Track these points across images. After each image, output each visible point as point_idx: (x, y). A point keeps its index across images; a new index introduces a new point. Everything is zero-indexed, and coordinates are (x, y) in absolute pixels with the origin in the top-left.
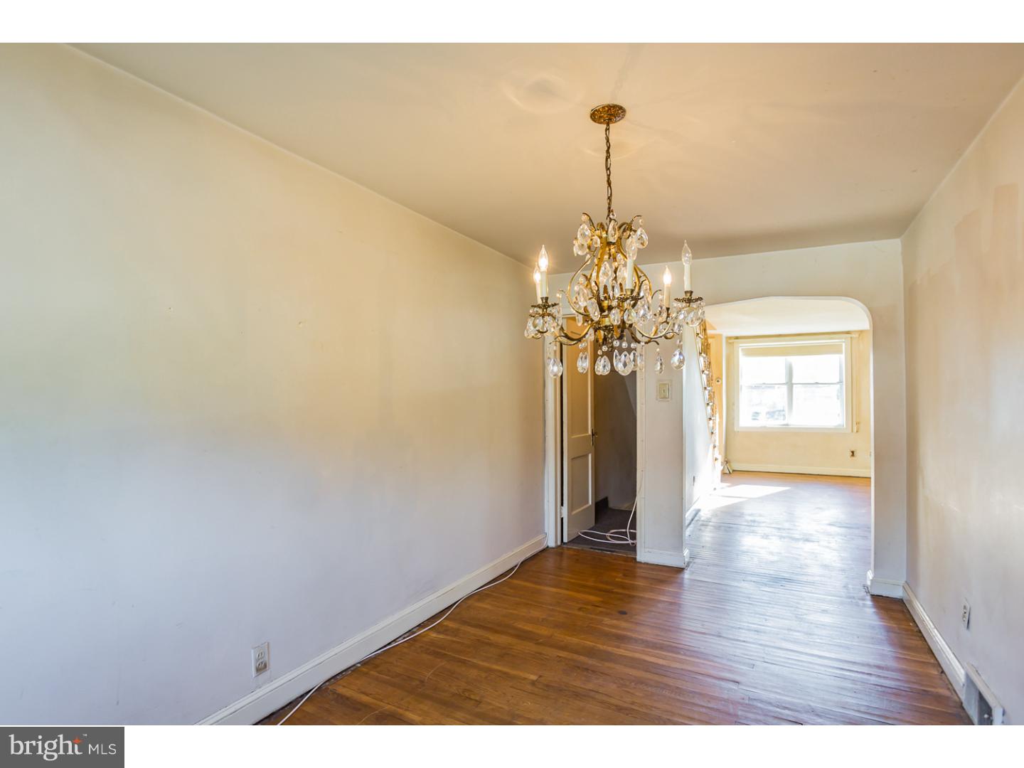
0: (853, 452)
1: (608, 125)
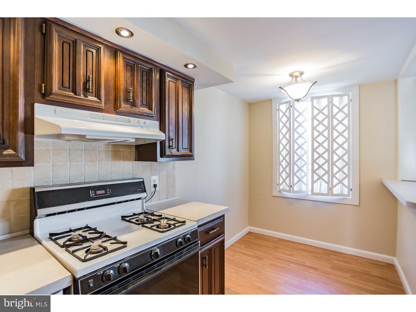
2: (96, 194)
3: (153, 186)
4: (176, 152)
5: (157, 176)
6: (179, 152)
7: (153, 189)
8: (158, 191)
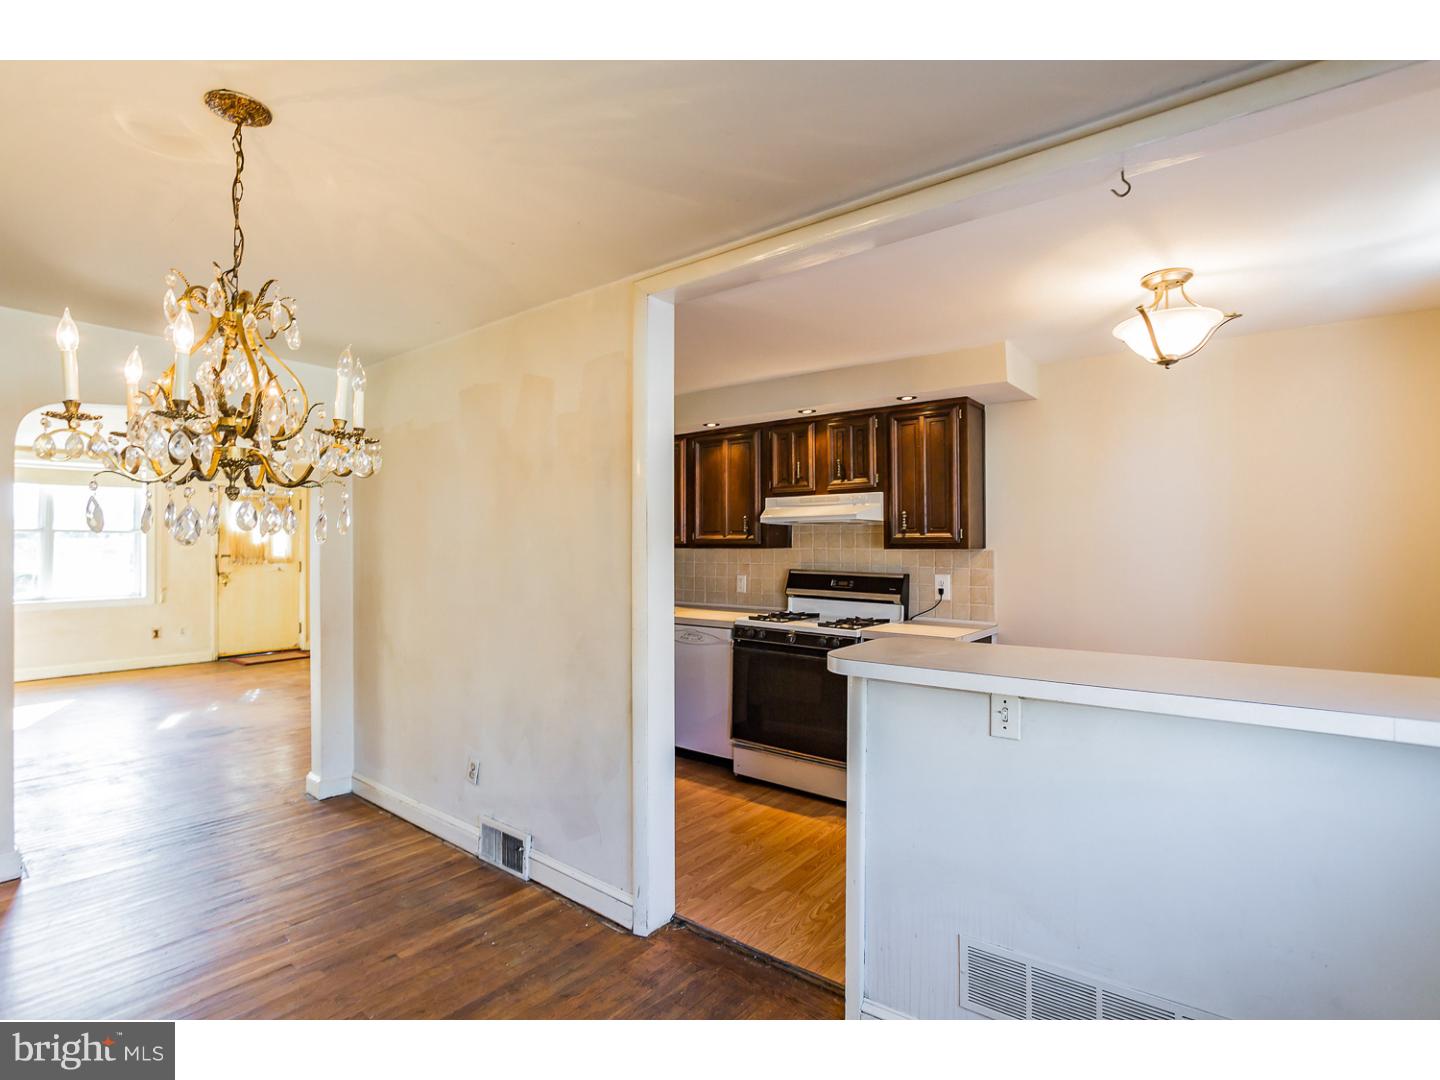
0: (156, 632)
1: (240, 125)
2: (837, 584)
3: (937, 591)
4: (917, 535)
5: (949, 576)
6: (923, 534)
7: (938, 597)
8: (948, 602)
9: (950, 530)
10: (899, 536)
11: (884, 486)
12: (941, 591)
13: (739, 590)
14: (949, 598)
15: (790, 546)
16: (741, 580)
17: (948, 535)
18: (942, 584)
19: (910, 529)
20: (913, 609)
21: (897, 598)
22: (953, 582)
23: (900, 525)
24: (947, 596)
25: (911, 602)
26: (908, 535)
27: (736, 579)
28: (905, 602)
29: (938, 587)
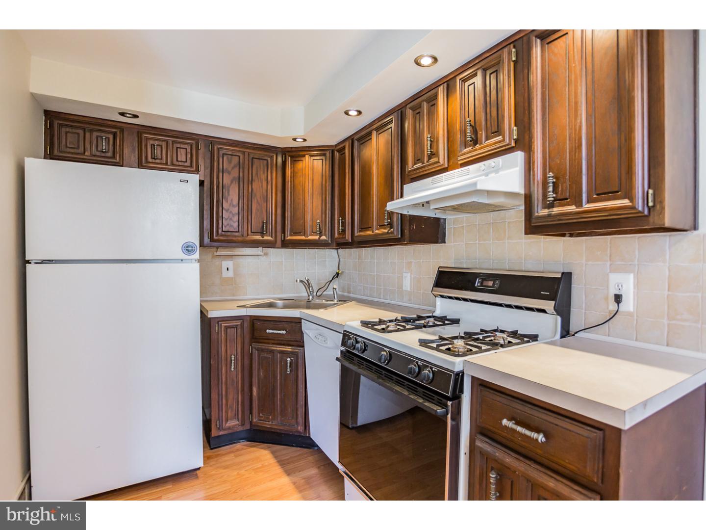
2: (482, 285)
3: (612, 298)
4: (572, 208)
5: (632, 276)
6: (579, 204)
7: (613, 306)
8: (630, 314)
9: (629, 196)
10: (545, 212)
11: (523, 143)
12: (618, 299)
13: (404, 288)
14: (631, 309)
15: (444, 242)
16: (406, 277)
17: (625, 202)
18: (619, 286)
19: (560, 200)
20: (575, 323)
21: (549, 305)
22: (638, 285)
23: (545, 196)
24: (628, 305)
25: (574, 311)
26: (556, 210)
27: (402, 276)
28: (564, 311)
29: (613, 291)
